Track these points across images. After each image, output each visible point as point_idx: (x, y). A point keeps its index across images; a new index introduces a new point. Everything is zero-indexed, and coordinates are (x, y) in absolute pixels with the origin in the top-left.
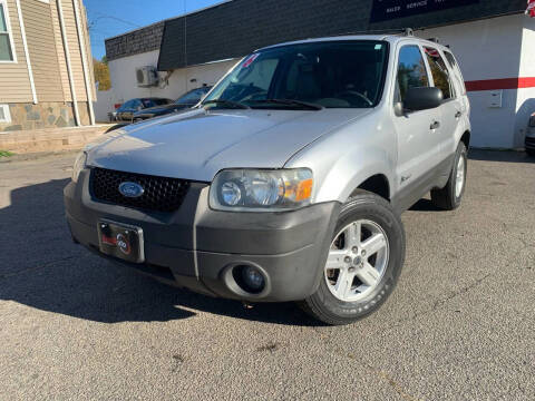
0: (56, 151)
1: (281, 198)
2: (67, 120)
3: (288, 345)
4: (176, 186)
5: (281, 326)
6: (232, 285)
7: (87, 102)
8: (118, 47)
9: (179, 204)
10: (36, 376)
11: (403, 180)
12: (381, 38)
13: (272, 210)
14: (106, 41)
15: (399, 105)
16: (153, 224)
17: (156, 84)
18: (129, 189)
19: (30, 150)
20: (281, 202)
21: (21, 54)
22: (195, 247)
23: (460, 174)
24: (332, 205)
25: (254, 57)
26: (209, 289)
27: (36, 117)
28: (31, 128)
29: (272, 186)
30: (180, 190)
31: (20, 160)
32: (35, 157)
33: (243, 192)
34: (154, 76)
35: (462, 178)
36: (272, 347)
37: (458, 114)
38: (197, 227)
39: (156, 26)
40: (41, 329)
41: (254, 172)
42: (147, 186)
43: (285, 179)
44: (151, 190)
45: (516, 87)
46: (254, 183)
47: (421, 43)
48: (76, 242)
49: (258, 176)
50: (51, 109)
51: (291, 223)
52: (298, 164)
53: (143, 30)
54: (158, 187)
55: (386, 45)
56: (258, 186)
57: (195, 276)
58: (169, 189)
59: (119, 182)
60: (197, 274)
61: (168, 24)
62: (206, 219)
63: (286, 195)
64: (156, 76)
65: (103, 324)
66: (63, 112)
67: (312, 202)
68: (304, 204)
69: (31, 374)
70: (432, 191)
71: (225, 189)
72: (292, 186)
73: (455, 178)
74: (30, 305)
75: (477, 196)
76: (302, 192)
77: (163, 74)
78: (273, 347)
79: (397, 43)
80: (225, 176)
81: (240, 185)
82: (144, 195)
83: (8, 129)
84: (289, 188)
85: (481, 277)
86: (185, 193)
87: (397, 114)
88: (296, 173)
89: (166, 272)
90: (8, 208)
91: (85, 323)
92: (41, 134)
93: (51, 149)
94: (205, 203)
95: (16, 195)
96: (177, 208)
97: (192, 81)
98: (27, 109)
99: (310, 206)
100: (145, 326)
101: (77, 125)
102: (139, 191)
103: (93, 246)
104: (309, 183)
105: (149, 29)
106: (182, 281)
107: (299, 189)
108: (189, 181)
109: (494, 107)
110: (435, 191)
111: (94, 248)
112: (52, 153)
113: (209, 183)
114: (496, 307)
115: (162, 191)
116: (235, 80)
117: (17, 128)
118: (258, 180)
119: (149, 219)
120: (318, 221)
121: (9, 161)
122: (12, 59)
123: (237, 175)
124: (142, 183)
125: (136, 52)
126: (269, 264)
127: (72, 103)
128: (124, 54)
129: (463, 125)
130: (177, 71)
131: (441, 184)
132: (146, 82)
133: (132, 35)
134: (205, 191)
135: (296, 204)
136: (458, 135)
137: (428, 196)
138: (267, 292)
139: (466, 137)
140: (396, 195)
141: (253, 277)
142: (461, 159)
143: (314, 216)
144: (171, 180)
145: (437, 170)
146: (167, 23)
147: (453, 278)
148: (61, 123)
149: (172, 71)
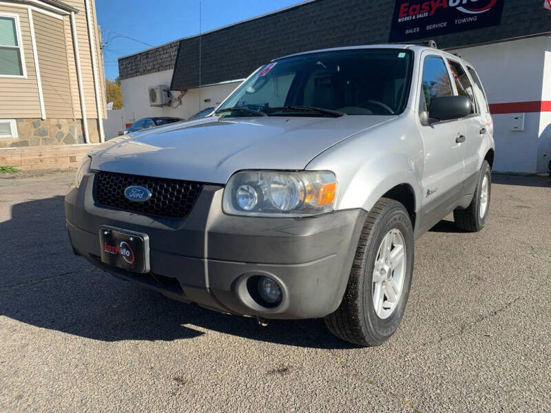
0: (63, 168)
1: (302, 203)
2: (76, 137)
3: (301, 368)
4: (187, 189)
5: (294, 348)
6: (246, 298)
7: (98, 120)
8: (131, 66)
9: (190, 207)
10: (20, 397)
11: (428, 193)
12: (405, 47)
13: (291, 215)
14: (120, 60)
15: (425, 114)
16: (161, 230)
17: (169, 104)
18: (135, 193)
19: (35, 167)
20: (302, 207)
21: (32, 69)
22: (206, 255)
23: (484, 194)
24: (356, 213)
25: (271, 66)
26: (220, 304)
27: (43, 133)
28: (38, 144)
29: (292, 190)
30: (192, 193)
31: (24, 177)
32: (41, 174)
33: (261, 197)
34: (167, 96)
35: (486, 199)
36: (283, 371)
37: (483, 131)
38: (210, 233)
39: (171, 45)
40: (30, 347)
41: (272, 174)
42: (155, 190)
43: (306, 183)
44: (160, 193)
45: (539, 110)
46: (273, 186)
47: (446, 56)
48: (77, 253)
49: (277, 178)
50: (59, 126)
51: (311, 230)
52: (320, 167)
53: (157, 49)
54: (167, 191)
55: (411, 54)
56: (276, 189)
57: (204, 288)
58: (179, 192)
59: (125, 186)
60: (208, 286)
61: (182, 44)
62: (219, 224)
63: (307, 201)
64: (169, 95)
65: (98, 342)
66: (71, 129)
67: (335, 208)
68: (327, 211)
69: (15, 394)
70: (455, 211)
71: (240, 193)
72: (314, 191)
73: (480, 198)
74: (21, 320)
75: (501, 219)
76: (325, 196)
77: (176, 94)
78: (285, 370)
79: (422, 53)
80: (241, 177)
81: (257, 188)
82: (152, 200)
83: (15, 144)
84: (310, 192)
85: (511, 300)
86: (196, 197)
87: (423, 124)
88: (318, 175)
89: (173, 284)
90: (8, 221)
91: (78, 341)
92: (48, 150)
93: (57, 166)
94: (218, 208)
95: (17, 209)
96: (187, 213)
97: (206, 101)
98: (35, 125)
99: (333, 212)
100: (145, 346)
101: (85, 142)
102: (146, 195)
103: (93, 256)
104: (332, 188)
105: (163, 49)
106: (191, 295)
107: (321, 194)
108: (202, 184)
109: (516, 131)
110: (458, 212)
111: (95, 258)
112: (58, 171)
113: (223, 186)
114: (528, 332)
115: (172, 195)
116: (250, 89)
117: (23, 143)
118: (275, 183)
119: (157, 224)
120: (342, 230)
121: (14, 178)
122: (22, 74)
123: (254, 177)
124: (150, 187)
125: (149, 71)
126: (288, 275)
127: (82, 120)
128: (137, 73)
129: (487, 143)
130: (191, 91)
131: (465, 203)
132: (158, 101)
133: (146, 54)
134: (218, 194)
135: (318, 210)
136: (482, 153)
137: (450, 218)
138: (284, 307)
139: (490, 156)
140: (422, 210)
141: (268, 290)
142: (485, 179)
143: (336, 223)
144: (181, 182)
145: (462, 187)
146: (182, 42)
147: (480, 301)
148: (69, 140)
149: (185, 91)
